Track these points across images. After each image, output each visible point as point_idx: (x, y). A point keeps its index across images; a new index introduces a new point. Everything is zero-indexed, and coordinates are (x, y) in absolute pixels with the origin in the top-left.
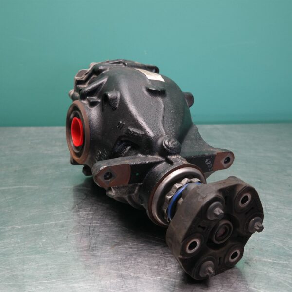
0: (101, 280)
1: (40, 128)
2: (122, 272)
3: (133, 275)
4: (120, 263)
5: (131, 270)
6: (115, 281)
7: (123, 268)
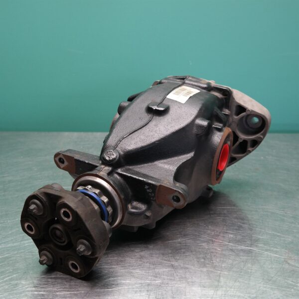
0: (154, 268)
1: (90, 133)
2: (173, 263)
3: (182, 266)
4: (170, 255)
5: (180, 261)
6: (167, 270)
7: (173, 260)
